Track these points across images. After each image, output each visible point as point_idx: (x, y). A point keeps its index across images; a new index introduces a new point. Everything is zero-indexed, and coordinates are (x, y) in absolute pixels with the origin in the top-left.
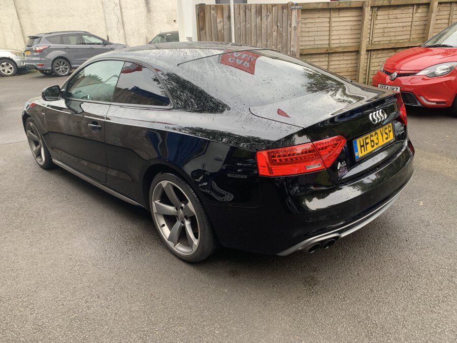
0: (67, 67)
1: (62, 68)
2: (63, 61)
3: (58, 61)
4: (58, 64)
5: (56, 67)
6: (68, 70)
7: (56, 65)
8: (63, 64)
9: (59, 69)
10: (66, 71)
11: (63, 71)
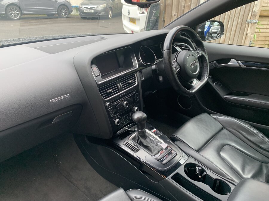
0: (19, 13)
1: (14, 13)
2: (15, 7)
3: (11, 7)
4: (11, 9)
5: (10, 12)
6: (19, 15)
7: (9, 10)
8: (16, 10)
9: (12, 14)
10: (18, 16)
11: (15, 16)
